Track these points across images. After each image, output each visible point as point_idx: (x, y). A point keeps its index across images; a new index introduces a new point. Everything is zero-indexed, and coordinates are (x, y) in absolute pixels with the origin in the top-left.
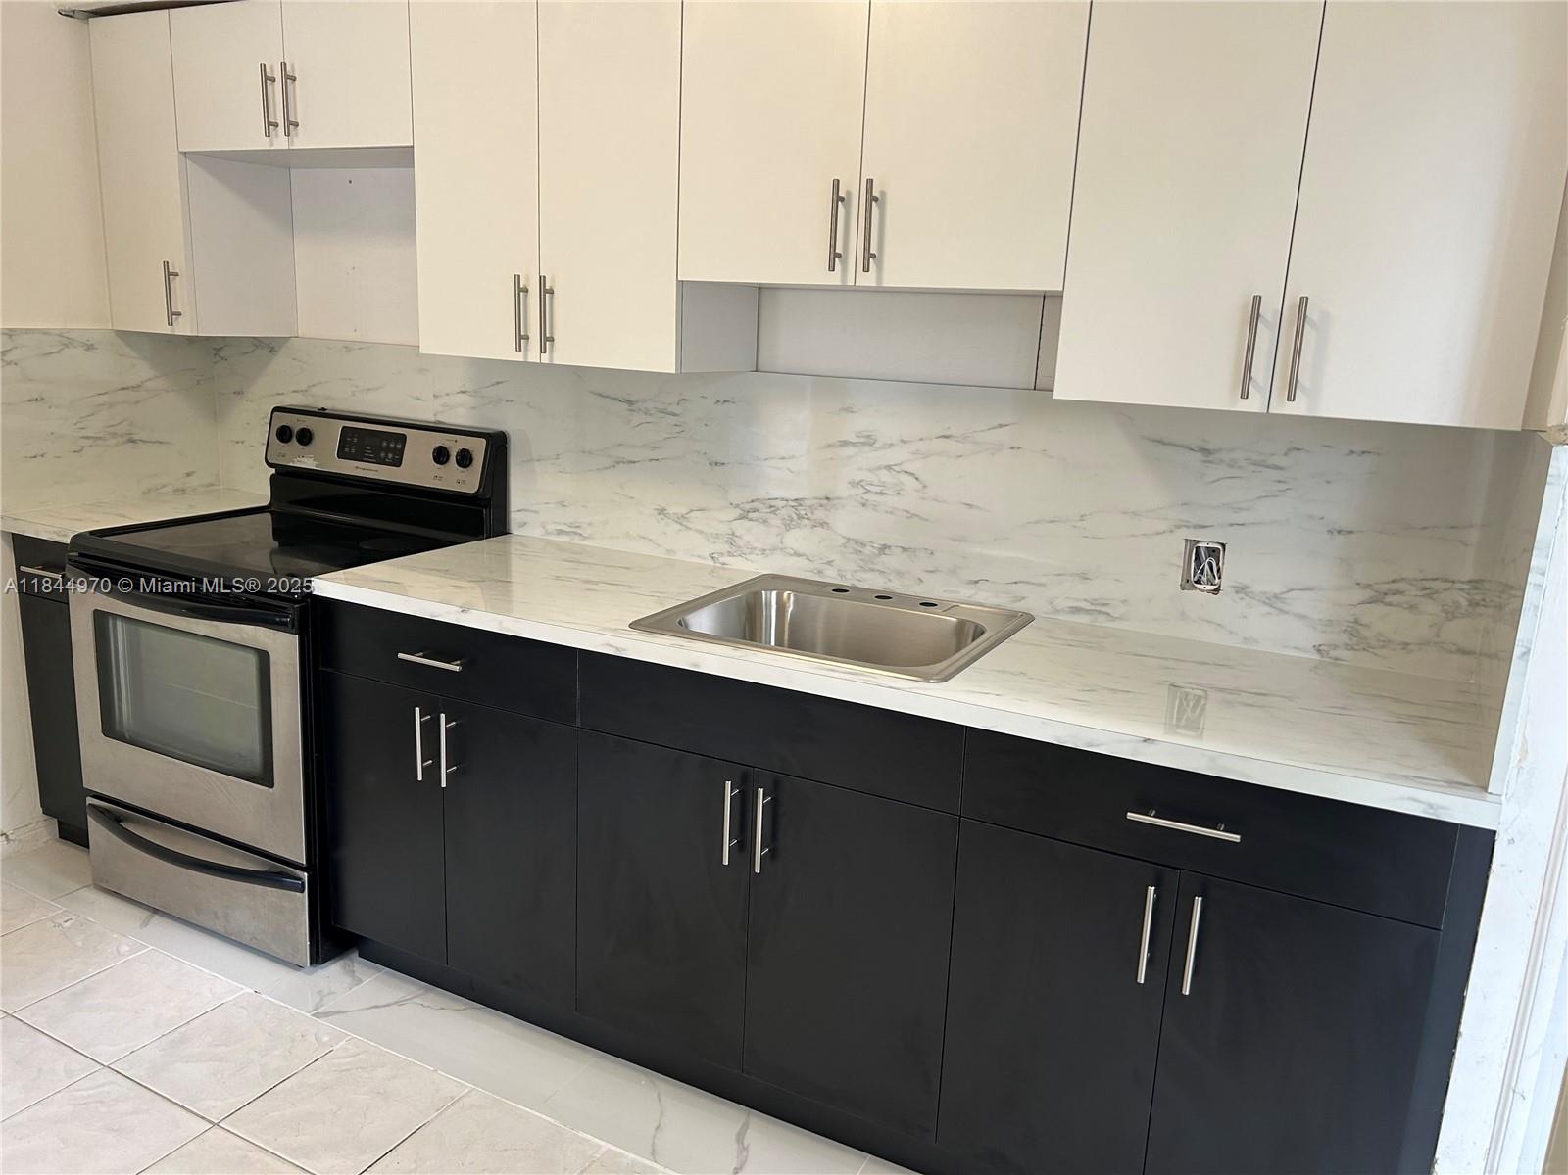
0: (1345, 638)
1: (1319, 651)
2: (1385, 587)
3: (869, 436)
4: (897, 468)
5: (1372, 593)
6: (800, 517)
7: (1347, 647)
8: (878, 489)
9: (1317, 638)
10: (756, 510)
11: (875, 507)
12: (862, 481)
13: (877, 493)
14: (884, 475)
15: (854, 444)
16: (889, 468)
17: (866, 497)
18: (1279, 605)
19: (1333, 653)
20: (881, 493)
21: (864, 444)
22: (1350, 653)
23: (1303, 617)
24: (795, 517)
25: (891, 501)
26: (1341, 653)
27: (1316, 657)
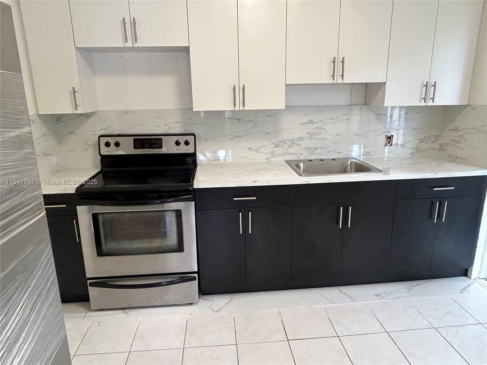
0: (415, 150)
1: (411, 154)
2: (422, 139)
3: (312, 121)
4: (319, 128)
5: (420, 141)
6: (293, 144)
7: (416, 152)
8: (314, 134)
9: (410, 152)
10: (280, 144)
11: (314, 138)
12: (310, 132)
13: (314, 135)
14: (316, 130)
15: (308, 123)
16: (317, 128)
17: (311, 136)
18: (404, 146)
19: (414, 154)
20: (315, 135)
21: (310, 123)
22: (417, 153)
23: (408, 148)
24: (291, 144)
25: (318, 136)
26: (415, 154)
27: (410, 155)
